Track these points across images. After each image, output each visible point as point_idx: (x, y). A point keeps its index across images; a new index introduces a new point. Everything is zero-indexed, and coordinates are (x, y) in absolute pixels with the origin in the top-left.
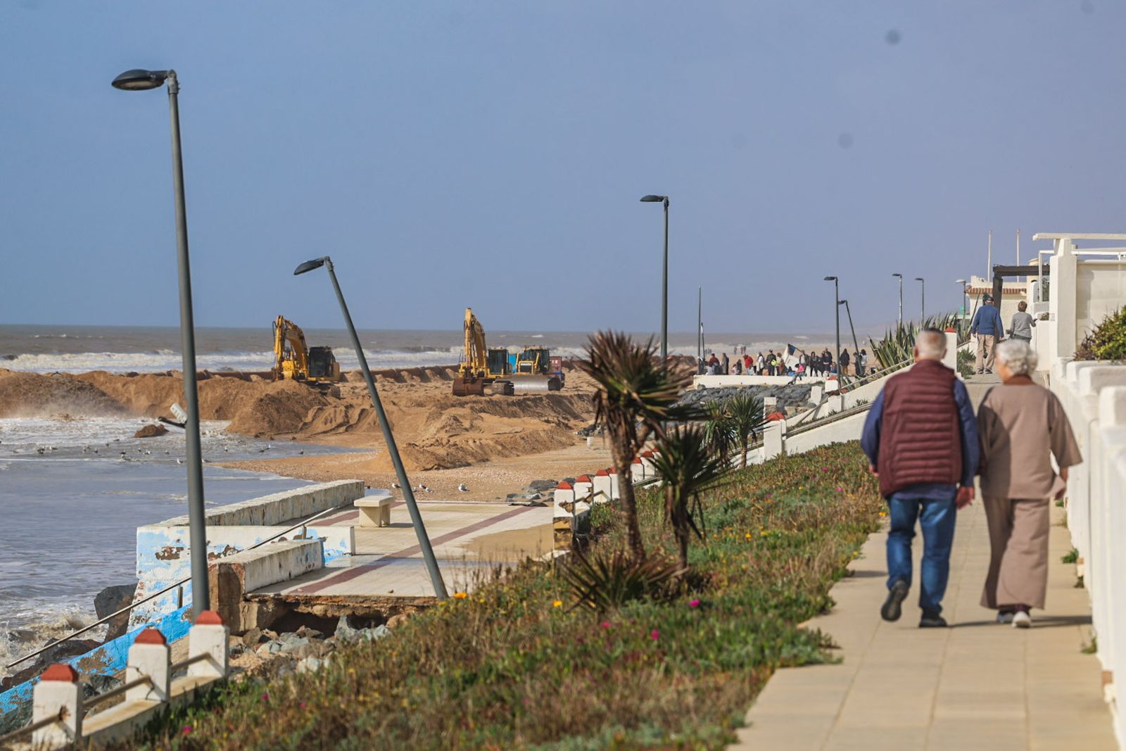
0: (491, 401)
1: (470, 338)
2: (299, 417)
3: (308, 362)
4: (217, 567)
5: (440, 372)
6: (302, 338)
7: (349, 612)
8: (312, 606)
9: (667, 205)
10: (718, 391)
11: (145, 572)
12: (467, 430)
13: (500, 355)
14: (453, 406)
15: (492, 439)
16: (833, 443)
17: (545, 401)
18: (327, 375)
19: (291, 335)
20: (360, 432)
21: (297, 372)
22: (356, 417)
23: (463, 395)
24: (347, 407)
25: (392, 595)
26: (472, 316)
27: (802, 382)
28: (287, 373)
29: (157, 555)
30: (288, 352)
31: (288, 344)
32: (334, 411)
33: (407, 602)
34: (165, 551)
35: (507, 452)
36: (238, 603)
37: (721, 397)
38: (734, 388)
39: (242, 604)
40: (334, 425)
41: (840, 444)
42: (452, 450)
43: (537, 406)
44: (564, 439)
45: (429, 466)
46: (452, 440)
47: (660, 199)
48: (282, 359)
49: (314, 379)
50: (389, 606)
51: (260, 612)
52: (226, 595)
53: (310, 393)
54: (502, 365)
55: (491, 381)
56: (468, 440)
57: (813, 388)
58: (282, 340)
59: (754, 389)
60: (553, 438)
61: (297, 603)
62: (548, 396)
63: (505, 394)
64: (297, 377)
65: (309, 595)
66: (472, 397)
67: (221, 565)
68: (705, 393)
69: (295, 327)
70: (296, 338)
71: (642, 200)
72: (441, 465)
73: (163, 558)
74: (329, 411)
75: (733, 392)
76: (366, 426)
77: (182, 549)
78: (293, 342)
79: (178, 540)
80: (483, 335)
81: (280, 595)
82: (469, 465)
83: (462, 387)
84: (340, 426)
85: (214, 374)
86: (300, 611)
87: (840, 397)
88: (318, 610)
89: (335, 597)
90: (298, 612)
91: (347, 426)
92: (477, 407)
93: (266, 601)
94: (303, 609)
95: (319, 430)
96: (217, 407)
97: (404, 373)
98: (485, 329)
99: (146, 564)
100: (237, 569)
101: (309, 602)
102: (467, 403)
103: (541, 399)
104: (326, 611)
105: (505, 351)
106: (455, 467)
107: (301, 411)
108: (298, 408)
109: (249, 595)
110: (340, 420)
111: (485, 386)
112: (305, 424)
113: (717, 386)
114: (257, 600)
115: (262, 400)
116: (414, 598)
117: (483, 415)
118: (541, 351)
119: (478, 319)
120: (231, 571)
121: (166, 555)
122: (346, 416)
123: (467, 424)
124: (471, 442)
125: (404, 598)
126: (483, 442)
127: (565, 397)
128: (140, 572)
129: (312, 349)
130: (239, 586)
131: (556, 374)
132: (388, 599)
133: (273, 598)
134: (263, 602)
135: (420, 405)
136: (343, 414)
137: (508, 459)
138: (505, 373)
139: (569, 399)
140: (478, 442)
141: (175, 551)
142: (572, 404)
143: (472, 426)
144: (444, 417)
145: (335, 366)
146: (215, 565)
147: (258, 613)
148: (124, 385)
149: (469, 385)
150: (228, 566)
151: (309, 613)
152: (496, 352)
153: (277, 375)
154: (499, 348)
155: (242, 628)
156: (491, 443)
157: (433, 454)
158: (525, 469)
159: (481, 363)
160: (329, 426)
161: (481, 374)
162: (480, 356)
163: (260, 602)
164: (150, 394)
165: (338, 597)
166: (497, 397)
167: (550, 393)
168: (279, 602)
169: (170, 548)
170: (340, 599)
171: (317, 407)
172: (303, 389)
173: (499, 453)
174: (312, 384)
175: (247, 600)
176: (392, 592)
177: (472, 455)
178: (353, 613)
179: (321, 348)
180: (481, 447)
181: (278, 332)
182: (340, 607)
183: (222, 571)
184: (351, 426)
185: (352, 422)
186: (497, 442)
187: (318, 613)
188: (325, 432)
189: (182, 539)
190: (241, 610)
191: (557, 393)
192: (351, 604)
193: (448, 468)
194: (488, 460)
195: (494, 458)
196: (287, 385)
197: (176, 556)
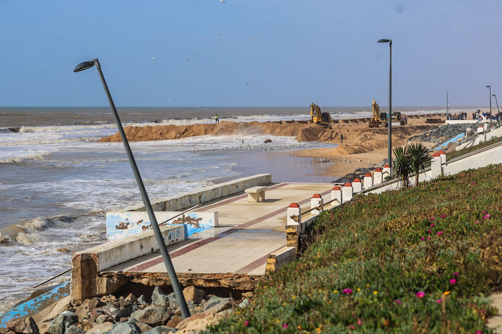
0: (380, 129)
1: (374, 109)
2: (316, 135)
3: (322, 117)
4: (80, 256)
5: (363, 120)
6: (320, 110)
7: (162, 283)
8: (141, 279)
9: (391, 44)
10: (453, 125)
11: (111, 236)
12: (368, 139)
13: (384, 114)
14: (367, 131)
15: (375, 143)
16: (469, 169)
17: (399, 129)
18: (328, 121)
19: (316, 109)
20: (335, 141)
21: (318, 121)
22: (334, 135)
23: (372, 127)
24: (332, 132)
25: (190, 272)
26: (375, 102)
27: (481, 122)
28: (315, 121)
29: (117, 227)
30: (315, 114)
31: (315, 112)
32: (328, 133)
33: (198, 277)
34: (120, 225)
35: (380, 147)
36: (95, 277)
37: (454, 127)
38: (459, 124)
39: (97, 278)
40: (327, 138)
41: (474, 170)
42: (360, 147)
43: (396, 131)
44: (400, 142)
45: (351, 153)
46: (362, 144)
47: (388, 41)
48: (313, 117)
49: (323, 123)
50: (186, 280)
51: (108, 283)
52: (87, 273)
53: (320, 128)
54: (385, 118)
55: (381, 122)
56: (366, 144)
57: (485, 124)
58: (313, 111)
59: (465, 125)
60: (397, 142)
61: (132, 277)
62: (400, 127)
63: (386, 127)
64: (318, 123)
65: (139, 272)
66: (375, 128)
67: (82, 255)
68: (449, 126)
69: (317, 107)
70: (318, 110)
71: (378, 42)
72: (356, 152)
73: (120, 228)
74: (326, 133)
75: (458, 126)
76: (337, 138)
77: (129, 224)
78: (317, 111)
79: (127, 219)
80: (379, 108)
81: (122, 272)
82: (366, 152)
83: (372, 125)
84: (329, 138)
85: (296, 121)
86: (134, 281)
87: (484, 135)
88: (144, 281)
89: (155, 273)
90: (133, 282)
91: (331, 138)
92: (375, 131)
93: (113, 276)
94: (136, 280)
95: (322, 140)
96: (291, 132)
97: (358, 120)
98: (379, 106)
99: (111, 231)
100: (94, 257)
101: (139, 276)
102: (372, 130)
103: (397, 128)
104: (149, 282)
105: (386, 113)
106: (361, 153)
107: (317, 133)
108: (316, 133)
109: (102, 273)
110: (329, 136)
111: (379, 124)
112: (318, 138)
113: (453, 124)
114: (106, 275)
115: (304, 130)
116: (203, 275)
117: (376, 134)
118: (398, 113)
119: (377, 103)
120: (90, 258)
121: (121, 227)
122: (331, 135)
123: (369, 138)
124: (367, 144)
125: (196, 275)
126: (372, 144)
127: (405, 128)
128: (108, 236)
129: (323, 113)
130: (96, 267)
131: (403, 120)
132: (187, 275)
133: (117, 274)
134: (110, 277)
135: (356, 131)
136: (330, 134)
137: (380, 150)
138: (386, 120)
139: (407, 128)
140: (370, 144)
141: (125, 225)
142: (408, 129)
143: (371, 138)
144: (362, 135)
145: (330, 119)
146: (79, 255)
147: (107, 283)
148: (263, 126)
149: (374, 124)
150: (88, 255)
151: (139, 283)
152: (383, 113)
153: (312, 121)
154: (383, 112)
155: (98, 293)
156: (375, 144)
157: (353, 148)
158: (384, 154)
159: (378, 117)
160: (325, 138)
161: (378, 121)
162: (378, 115)
163: (108, 277)
164: (271, 128)
165: (157, 273)
166: (383, 128)
167: (401, 126)
168: (121, 276)
169: (123, 223)
170: (158, 275)
171: (322, 132)
172: (318, 126)
173: (377, 148)
174: (323, 124)
175: (100, 276)
176: (190, 270)
177: (367, 149)
178: (165, 283)
179: (326, 113)
180: (371, 146)
181: (311, 108)
182: (157, 280)
183: (84, 258)
184: (333, 138)
185: (333, 137)
186: (376, 144)
187: (144, 283)
188: (324, 140)
189: (129, 219)
190: (97, 282)
191: (403, 126)
192: (164, 278)
193: (358, 153)
194: (373, 150)
195: (375, 150)
196: (313, 125)
197: (126, 228)
